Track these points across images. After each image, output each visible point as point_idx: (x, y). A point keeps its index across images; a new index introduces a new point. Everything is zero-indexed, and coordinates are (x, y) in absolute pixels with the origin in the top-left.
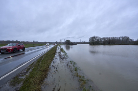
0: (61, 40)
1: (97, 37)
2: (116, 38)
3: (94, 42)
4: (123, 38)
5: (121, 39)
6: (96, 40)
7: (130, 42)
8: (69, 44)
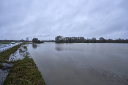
0: (28, 38)
1: (61, 37)
2: (76, 37)
3: (59, 41)
4: (81, 38)
5: (79, 38)
6: (61, 39)
7: (84, 41)
8: (36, 42)
